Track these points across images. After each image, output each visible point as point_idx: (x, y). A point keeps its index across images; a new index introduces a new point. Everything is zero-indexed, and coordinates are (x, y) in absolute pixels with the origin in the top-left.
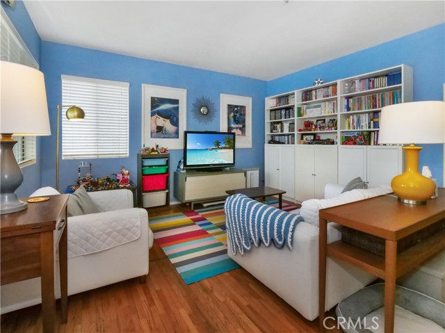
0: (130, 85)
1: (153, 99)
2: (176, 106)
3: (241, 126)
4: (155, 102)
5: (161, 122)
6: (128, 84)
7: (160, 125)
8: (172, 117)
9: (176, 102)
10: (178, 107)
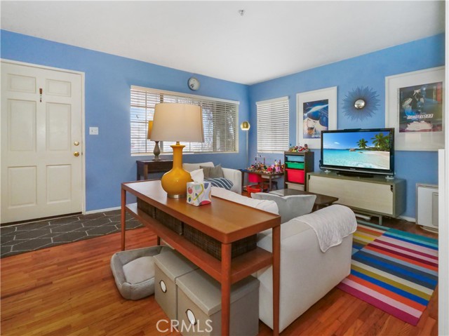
0: (289, 98)
1: (305, 104)
2: (325, 106)
3: (430, 116)
4: (307, 106)
5: (311, 123)
6: (287, 97)
7: (311, 126)
8: (321, 117)
9: (326, 102)
10: (327, 107)
